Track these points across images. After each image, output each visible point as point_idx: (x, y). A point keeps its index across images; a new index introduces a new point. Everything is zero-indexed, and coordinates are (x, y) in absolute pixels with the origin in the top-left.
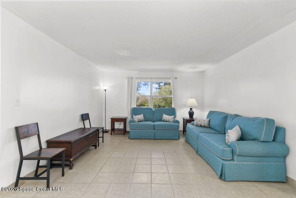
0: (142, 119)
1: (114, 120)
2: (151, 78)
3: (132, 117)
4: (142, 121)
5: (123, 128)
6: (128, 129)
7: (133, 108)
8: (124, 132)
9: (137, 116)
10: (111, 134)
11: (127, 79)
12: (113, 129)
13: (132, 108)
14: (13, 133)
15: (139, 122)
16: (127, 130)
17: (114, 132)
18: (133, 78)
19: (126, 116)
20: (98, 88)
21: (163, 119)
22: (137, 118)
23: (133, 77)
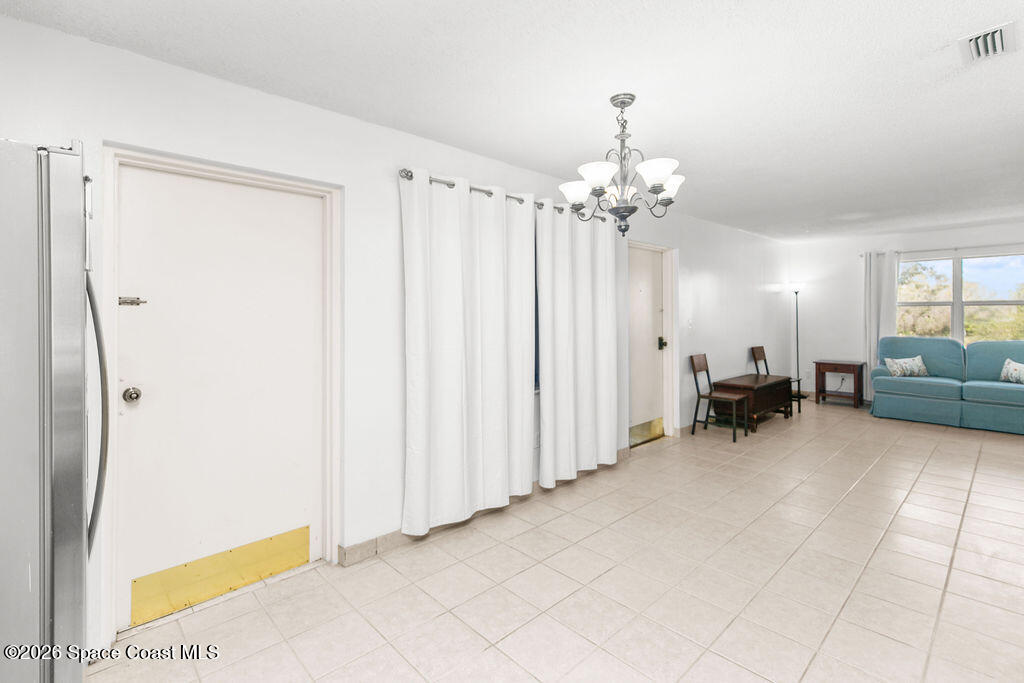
0: (916, 370)
1: (822, 369)
2: (956, 249)
3: (883, 363)
4: (918, 376)
5: (853, 391)
6: (869, 394)
7: (883, 339)
8: (857, 401)
9: (897, 361)
10: (817, 402)
11: (864, 258)
12: (821, 392)
13: (880, 338)
14: (687, 363)
15: (905, 376)
16: (865, 398)
17: (824, 399)
18: (883, 254)
19: (863, 361)
20: (773, 288)
21: (1003, 375)
22: (897, 365)
23: (884, 251)
